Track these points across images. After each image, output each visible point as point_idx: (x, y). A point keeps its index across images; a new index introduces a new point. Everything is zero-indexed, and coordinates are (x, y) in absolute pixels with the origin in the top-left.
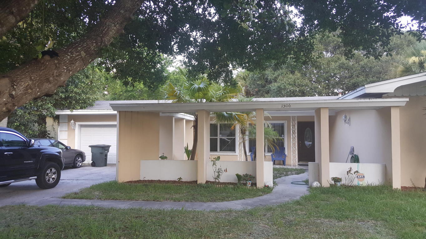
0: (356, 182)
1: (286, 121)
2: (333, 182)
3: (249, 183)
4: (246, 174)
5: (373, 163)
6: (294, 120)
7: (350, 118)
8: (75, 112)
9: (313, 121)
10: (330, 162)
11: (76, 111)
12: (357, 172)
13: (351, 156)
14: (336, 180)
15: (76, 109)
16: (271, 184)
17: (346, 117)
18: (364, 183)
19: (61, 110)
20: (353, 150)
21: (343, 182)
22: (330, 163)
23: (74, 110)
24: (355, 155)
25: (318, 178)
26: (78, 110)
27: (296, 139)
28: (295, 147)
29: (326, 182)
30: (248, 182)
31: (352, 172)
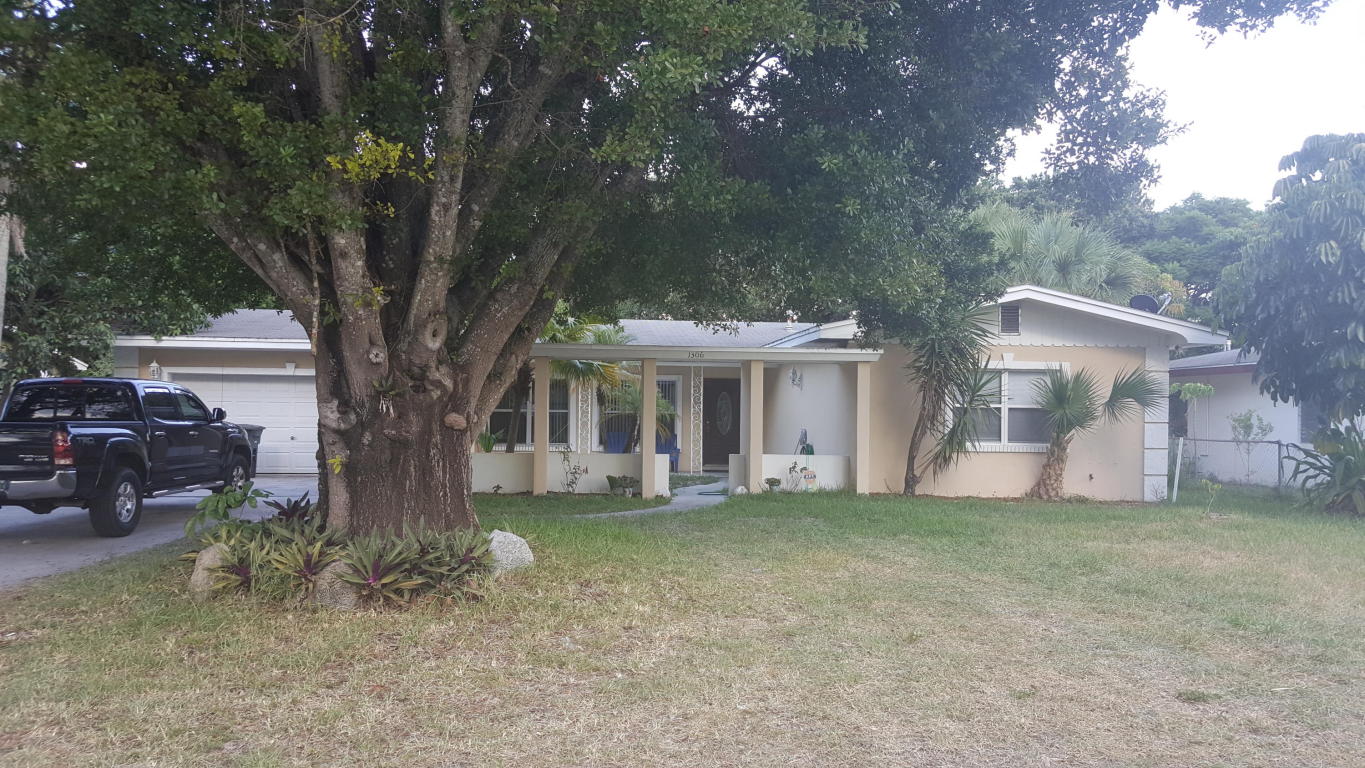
0: (803, 485)
1: (681, 377)
2: (767, 486)
3: (629, 492)
4: (624, 477)
5: (833, 454)
6: (697, 375)
7: (801, 375)
8: (167, 342)
9: (736, 377)
10: (764, 453)
11: (172, 338)
12: (805, 469)
13: (800, 447)
14: (772, 482)
15: (171, 335)
16: (667, 493)
17: (794, 373)
18: (813, 487)
19: (128, 334)
20: (805, 435)
21: (784, 486)
22: (764, 456)
23: (164, 338)
24: (808, 445)
25: (745, 480)
26: (177, 338)
27: (701, 415)
28: (699, 433)
29: (757, 485)
30: (627, 490)
31: (798, 469)
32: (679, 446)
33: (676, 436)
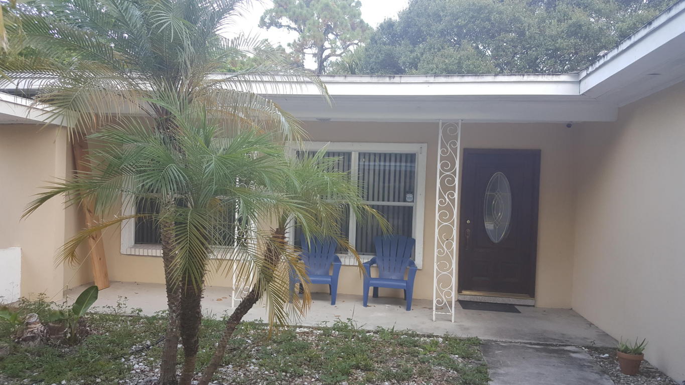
6: (449, 138)
27: (456, 211)
32: (419, 261)
33: (414, 241)
